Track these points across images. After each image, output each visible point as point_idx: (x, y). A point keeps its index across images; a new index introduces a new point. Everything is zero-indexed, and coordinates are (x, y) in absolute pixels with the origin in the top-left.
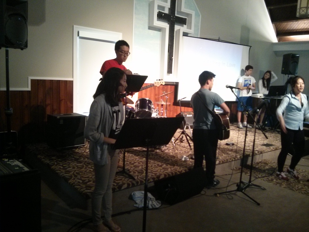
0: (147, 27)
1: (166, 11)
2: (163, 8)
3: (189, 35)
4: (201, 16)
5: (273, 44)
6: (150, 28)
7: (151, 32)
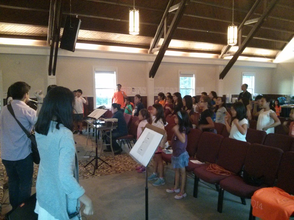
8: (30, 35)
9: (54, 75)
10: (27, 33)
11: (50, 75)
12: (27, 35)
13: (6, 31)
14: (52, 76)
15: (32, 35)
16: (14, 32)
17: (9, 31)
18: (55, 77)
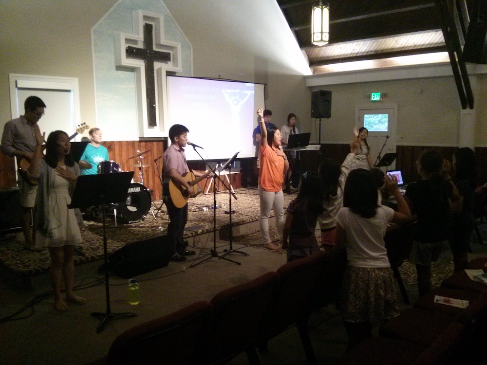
0: (114, 68)
1: (141, 45)
2: (135, 42)
3: (177, 74)
4: (192, 47)
5: (305, 78)
6: (120, 68)
7: (121, 74)
8: (437, 45)
9: (472, 108)
10: (431, 44)
11: (464, 108)
12: (432, 46)
13: (402, 46)
14: (468, 110)
15: (440, 45)
16: (413, 45)
17: (406, 45)
18: (472, 112)
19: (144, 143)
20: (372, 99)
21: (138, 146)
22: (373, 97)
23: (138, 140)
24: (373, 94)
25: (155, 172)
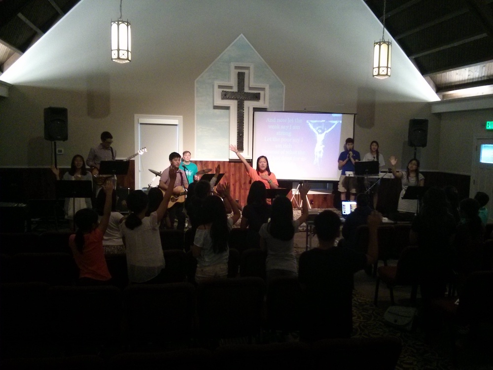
0: (212, 107)
1: (235, 89)
2: (231, 87)
3: (268, 110)
4: (284, 87)
5: (430, 105)
6: (216, 107)
7: (217, 111)
19: (233, 163)
20: (487, 128)
21: (228, 165)
22: (487, 125)
23: (228, 160)
24: (488, 122)
25: (241, 187)
